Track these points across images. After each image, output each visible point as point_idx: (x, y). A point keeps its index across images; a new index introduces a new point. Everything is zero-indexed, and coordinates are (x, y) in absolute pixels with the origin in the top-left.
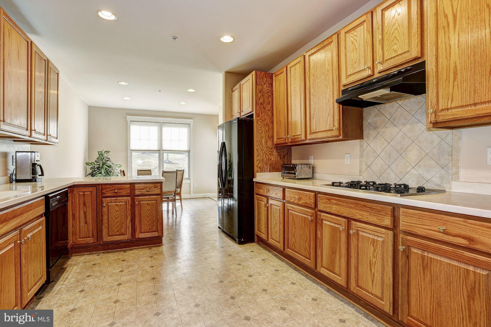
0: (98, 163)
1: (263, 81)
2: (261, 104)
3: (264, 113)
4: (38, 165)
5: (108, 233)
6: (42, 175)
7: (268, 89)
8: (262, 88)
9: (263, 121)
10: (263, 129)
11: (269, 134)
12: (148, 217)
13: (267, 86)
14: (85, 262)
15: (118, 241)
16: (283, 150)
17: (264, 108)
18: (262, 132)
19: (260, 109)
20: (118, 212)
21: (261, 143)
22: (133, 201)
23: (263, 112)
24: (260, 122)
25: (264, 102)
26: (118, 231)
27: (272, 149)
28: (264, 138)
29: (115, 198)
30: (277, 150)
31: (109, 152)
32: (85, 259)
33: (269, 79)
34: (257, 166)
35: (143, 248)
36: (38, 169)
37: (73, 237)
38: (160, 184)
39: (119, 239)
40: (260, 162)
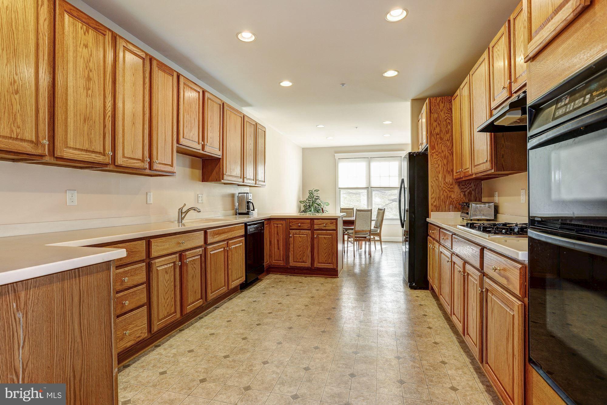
0: (309, 202)
1: (439, 108)
2: (437, 134)
3: (441, 145)
4: (251, 203)
5: (294, 259)
6: (254, 210)
7: (446, 115)
8: (439, 116)
9: (439, 153)
10: (439, 162)
11: (448, 168)
12: (324, 250)
13: (444, 113)
14: (276, 279)
15: (301, 267)
16: (468, 185)
17: (441, 139)
18: (439, 165)
19: (436, 140)
20: (301, 243)
21: (437, 178)
22: (313, 234)
23: (439, 143)
24: (436, 155)
25: (441, 131)
26: (300, 259)
27: (452, 185)
28: (441, 172)
29: (299, 231)
30: (459, 186)
31: (319, 190)
32: (277, 277)
33: (448, 104)
34: (432, 205)
35: (321, 277)
36: (251, 205)
37: (270, 259)
38: (335, 221)
39: (301, 266)
40: (435, 200)
